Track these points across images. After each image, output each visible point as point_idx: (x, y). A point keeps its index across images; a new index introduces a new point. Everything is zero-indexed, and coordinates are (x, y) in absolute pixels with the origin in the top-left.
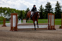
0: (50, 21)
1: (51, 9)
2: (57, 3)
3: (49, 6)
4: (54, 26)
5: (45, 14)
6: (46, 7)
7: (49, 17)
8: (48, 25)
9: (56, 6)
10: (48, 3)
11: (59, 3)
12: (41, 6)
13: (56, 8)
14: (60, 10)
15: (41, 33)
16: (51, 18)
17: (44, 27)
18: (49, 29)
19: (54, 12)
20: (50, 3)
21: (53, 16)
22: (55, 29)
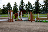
0: (10, 16)
1: (11, 8)
2: (15, 4)
3: (9, 5)
4: (12, 20)
5: (6, 11)
6: (7, 6)
7: (9, 13)
8: (8, 19)
9: (14, 5)
10: (9, 3)
11: (16, 3)
12: (4, 5)
13: (14, 7)
14: (17, 8)
15: (3, 24)
16: (10, 14)
17: (4, 20)
18: (9, 21)
19: (12, 10)
20: (10, 3)
21: (12, 13)
22: (13, 22)
